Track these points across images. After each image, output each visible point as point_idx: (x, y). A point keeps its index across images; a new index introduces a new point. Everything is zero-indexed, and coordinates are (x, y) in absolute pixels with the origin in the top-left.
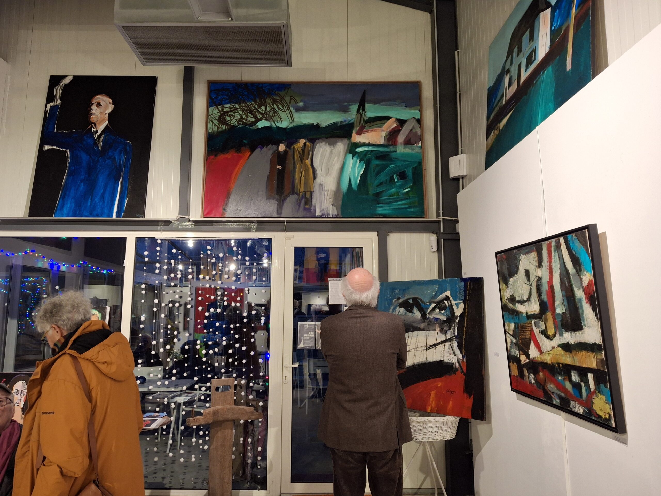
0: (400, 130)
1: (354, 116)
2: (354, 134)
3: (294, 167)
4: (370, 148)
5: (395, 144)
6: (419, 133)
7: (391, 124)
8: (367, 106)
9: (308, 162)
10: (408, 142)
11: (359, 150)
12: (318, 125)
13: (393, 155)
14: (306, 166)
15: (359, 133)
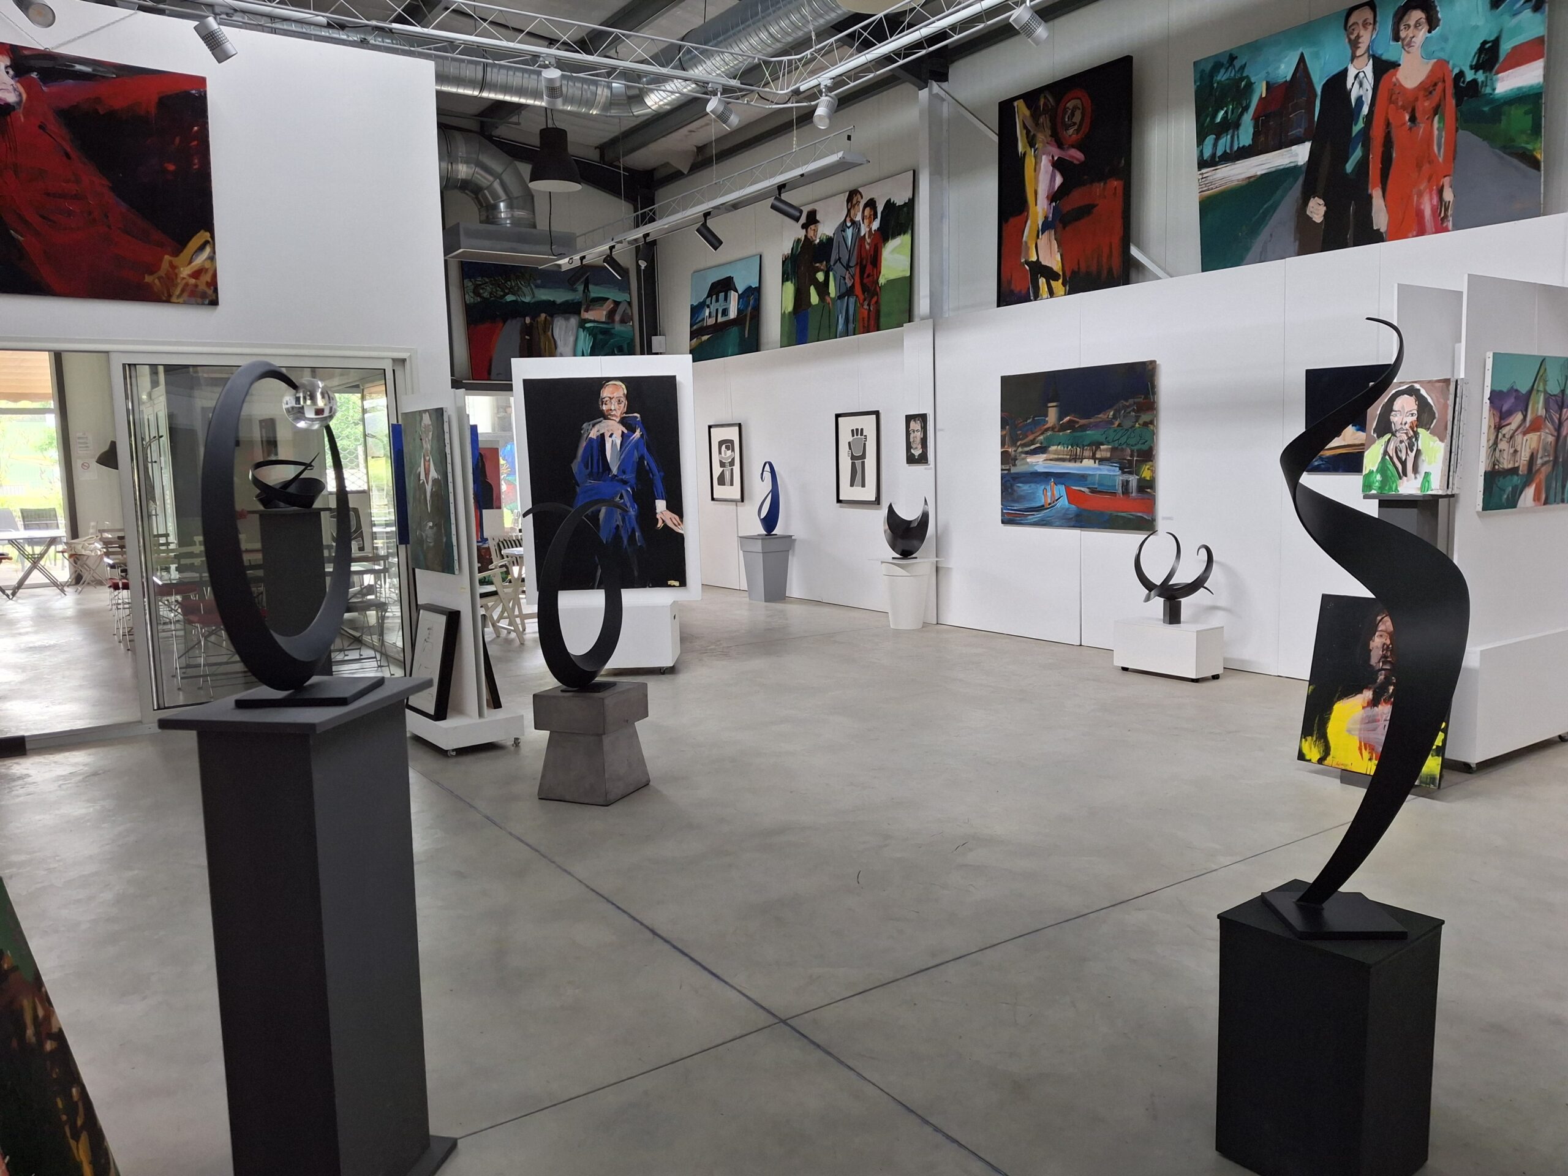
0: (616, 310)
1: (581, 295)
2: (582, 311)
3: (539, 339)
4: (596, 324)
5: (613, 321)
6: (630, 314)
7: (609, 305)
8: (591, 287)
9: (550, 333)
10: (623, 321)
11: (588, 325)
12: (554, 302)
13: (613, 331)
14: (548, 336)
15: (587, 311)
